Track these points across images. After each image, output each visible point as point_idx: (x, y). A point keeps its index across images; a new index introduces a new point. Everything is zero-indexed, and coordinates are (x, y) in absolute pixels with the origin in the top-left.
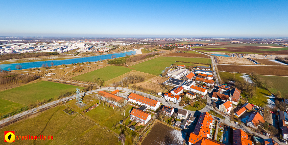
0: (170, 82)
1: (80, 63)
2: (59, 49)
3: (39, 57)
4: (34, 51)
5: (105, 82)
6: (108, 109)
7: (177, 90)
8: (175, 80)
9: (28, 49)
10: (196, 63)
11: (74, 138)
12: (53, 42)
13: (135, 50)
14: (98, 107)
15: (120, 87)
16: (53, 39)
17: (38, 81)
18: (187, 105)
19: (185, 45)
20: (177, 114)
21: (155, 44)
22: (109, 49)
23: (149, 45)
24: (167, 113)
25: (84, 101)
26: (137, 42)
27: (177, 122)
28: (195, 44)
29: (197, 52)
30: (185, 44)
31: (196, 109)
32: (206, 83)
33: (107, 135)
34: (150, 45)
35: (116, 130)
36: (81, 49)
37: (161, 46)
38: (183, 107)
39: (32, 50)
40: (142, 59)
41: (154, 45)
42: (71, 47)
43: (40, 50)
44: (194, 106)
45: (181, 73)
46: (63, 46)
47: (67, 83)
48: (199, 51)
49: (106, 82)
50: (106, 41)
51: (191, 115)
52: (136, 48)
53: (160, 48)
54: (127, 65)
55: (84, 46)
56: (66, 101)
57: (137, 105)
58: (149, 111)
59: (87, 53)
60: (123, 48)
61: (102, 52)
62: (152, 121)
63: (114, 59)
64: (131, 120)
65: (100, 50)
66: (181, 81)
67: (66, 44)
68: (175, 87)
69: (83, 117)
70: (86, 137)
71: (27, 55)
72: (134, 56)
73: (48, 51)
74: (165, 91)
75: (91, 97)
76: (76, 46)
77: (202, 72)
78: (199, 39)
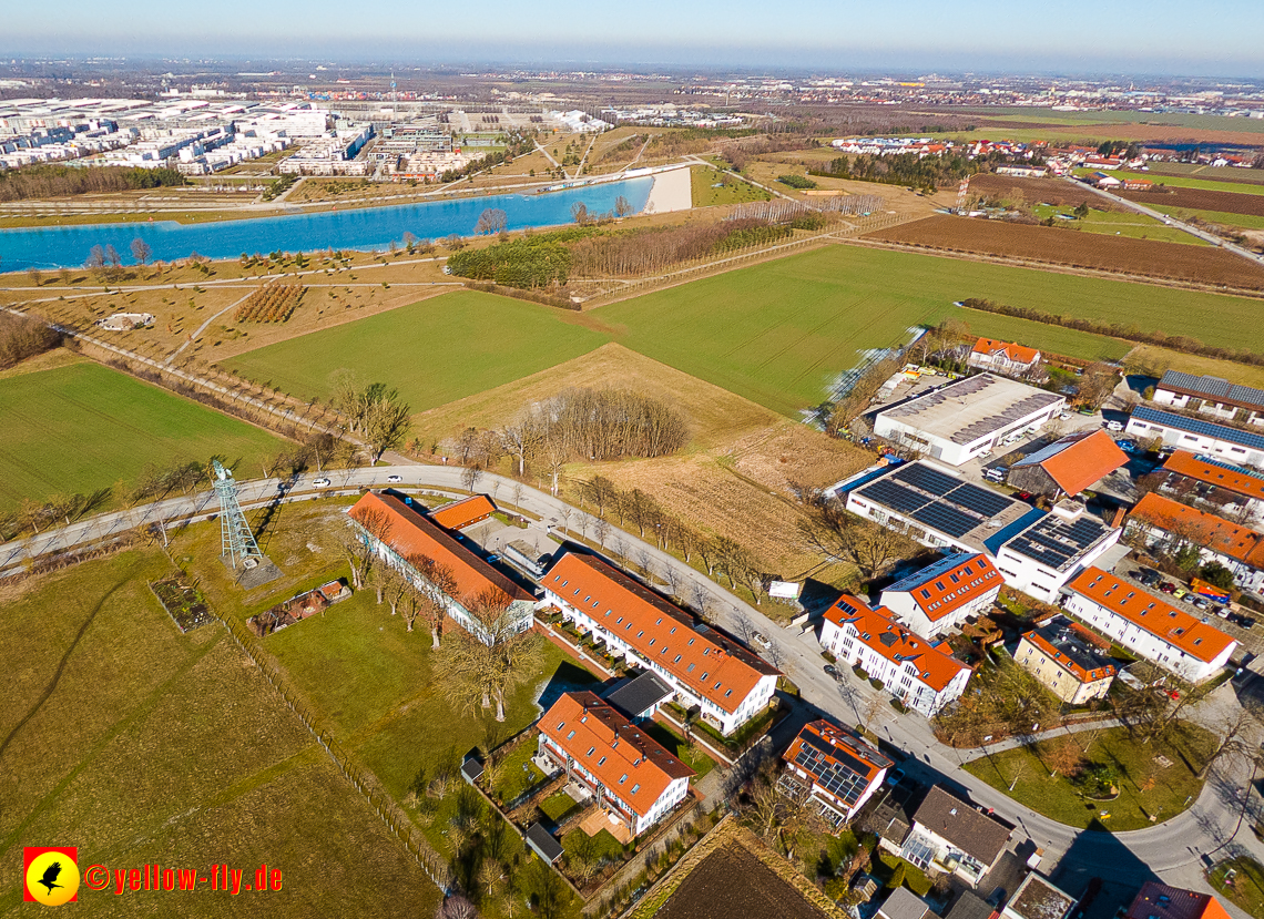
0: (884, 493)
1: (285, 255)
2: (186, 144)
3: (87, 200)
4: (70, 157)
5: (414, 418)
6: (401, 633)
7: (941, 586)
8: (939, 481)
9: (43, 142)
10: (1148, 340)
11: (188, 806)
12: (164, 99)
13: (649, 171)
14: (346, 607)
15: (501, 479)
16: (170, 75)
17: (62, 357)
18: (1010, 743)
19: (1064, 148)
20: (912, 824)
21: (801, 130)
22: (471, 156)
23: (753, 139)
24: (816, 788)
25: (272, 545)
26: (670, 106)
27: (900, 894)
28: (1160, 146)
29: (1169, 223)
30: (1064, 136)
31: (1090, 807)
32: (1232, 567)
33: (371, 839)
34: (761, 139)
35: (435, 825)
36: (304, 152)
37: (853, 147)
38: (975, 754)
39: (57, 150)
40: (684, 254)
41: (796, 138)
42: (250, 134)
43: (96, 147)
44: (1077, 779)
45: (996, 422)
46: (213, 128)
47: (198, 397)
48: (1190, 213)
49: (423, 422)
50: (463, 96)
51: (1033, 861)
52: (652, 159)
53: (840, 169)
54: (577, 300)
55: (328, 127)
56: (173, 525)
57: (598, 649)
58: (681, 726)
59: (335, 185)
60: (563, 154)
61: (427, 182)
62: (690, 817)
63: (492, 239)
64: (544, 766)
65: (415, 164)
66: (992, 505)
67: (227, 114)
68: (926, 544)
69: (250, 662)
70: (249, 818)
71: (31, 183)
72: (630, 226)
73: (133, 160)
74: (837, 570)
75: (315, 525)
76: (280, 128)
77: (1203, 445)
78: (1202, 96)
